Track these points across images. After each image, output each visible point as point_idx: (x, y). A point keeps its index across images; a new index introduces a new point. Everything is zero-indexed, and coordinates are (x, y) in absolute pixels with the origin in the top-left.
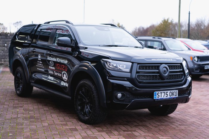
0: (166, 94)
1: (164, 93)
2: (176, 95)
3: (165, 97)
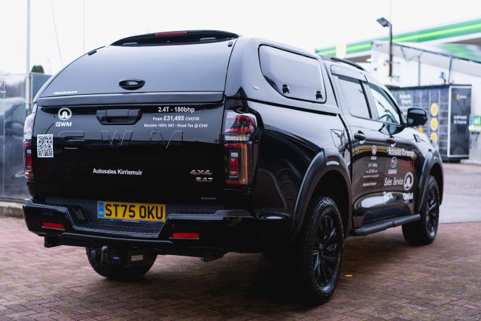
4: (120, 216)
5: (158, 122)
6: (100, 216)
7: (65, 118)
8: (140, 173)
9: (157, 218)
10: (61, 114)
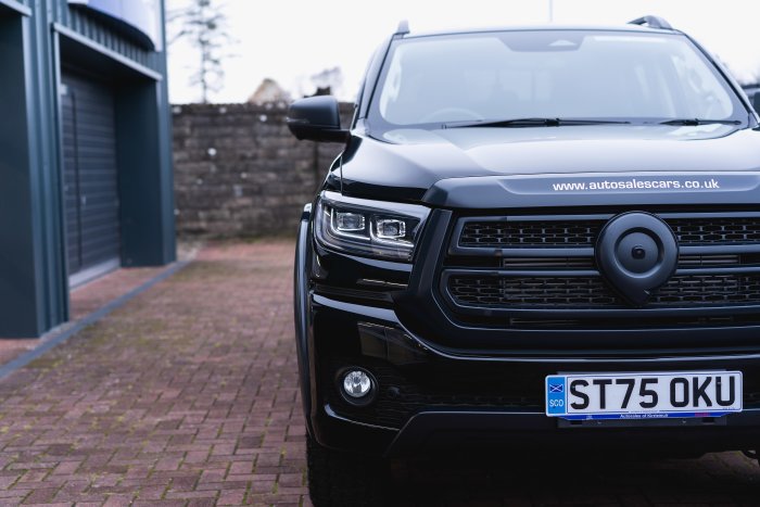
0: (643, 392)
1: (626, 386)
2: (725, 397)
3: (634, 408)
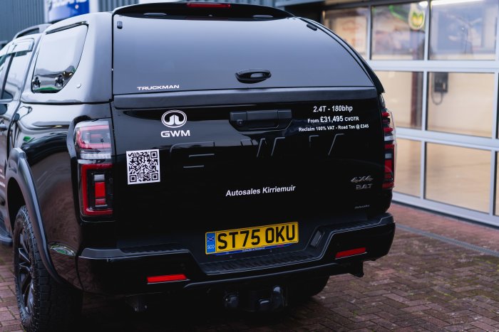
4: (239, 246)
5: (315, 125)
6: (209, 251)
7: (175, 125)
8: (292, 188)
9: (288, 239)
10: (167, 119)
